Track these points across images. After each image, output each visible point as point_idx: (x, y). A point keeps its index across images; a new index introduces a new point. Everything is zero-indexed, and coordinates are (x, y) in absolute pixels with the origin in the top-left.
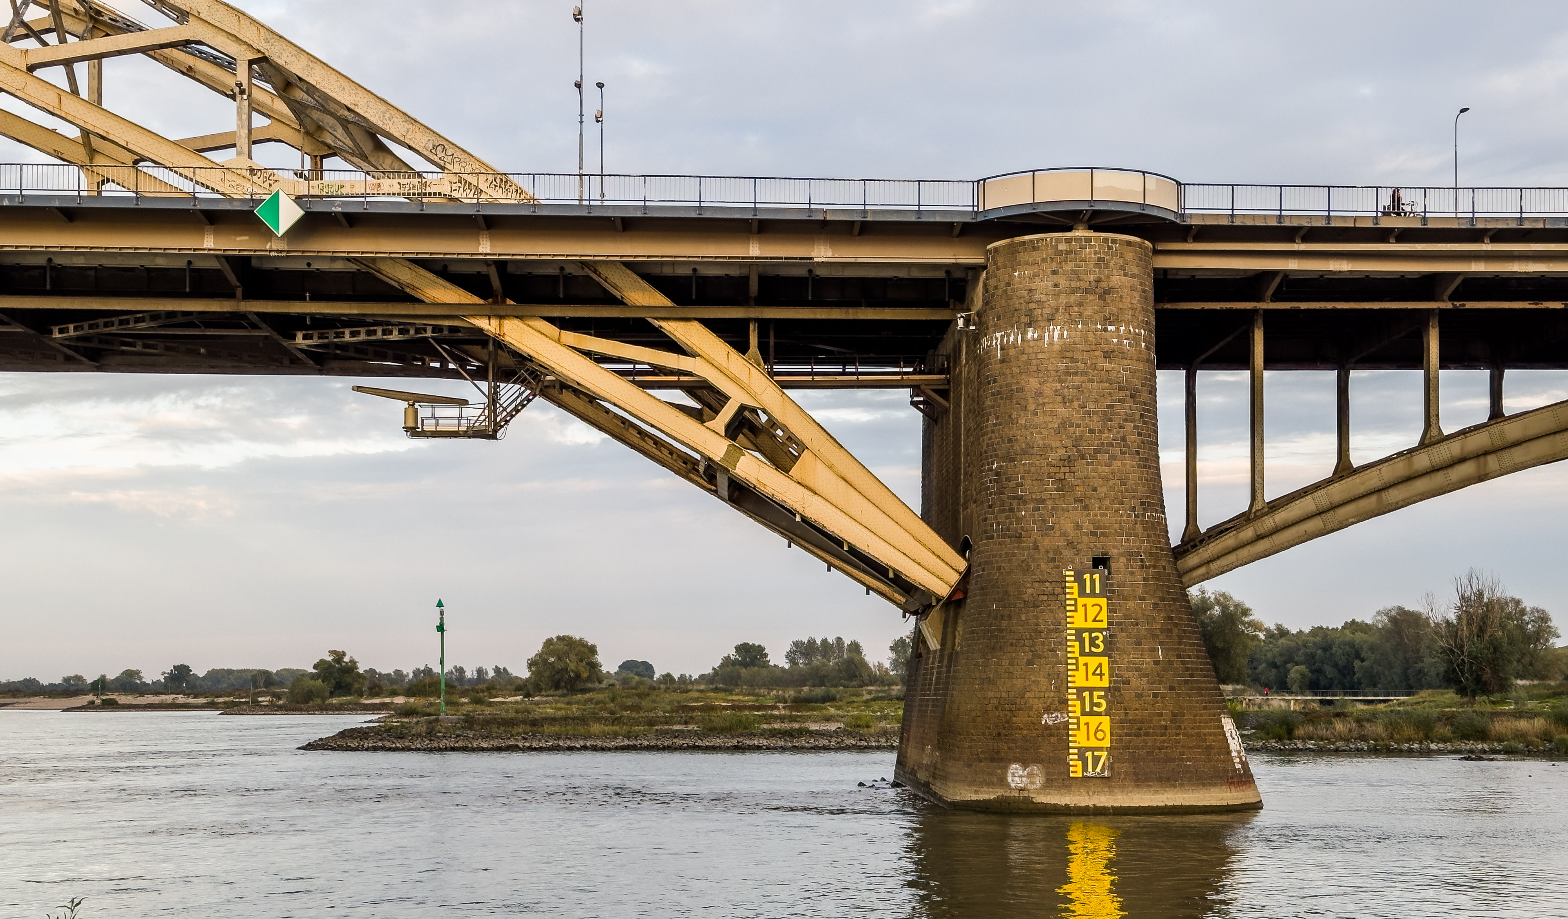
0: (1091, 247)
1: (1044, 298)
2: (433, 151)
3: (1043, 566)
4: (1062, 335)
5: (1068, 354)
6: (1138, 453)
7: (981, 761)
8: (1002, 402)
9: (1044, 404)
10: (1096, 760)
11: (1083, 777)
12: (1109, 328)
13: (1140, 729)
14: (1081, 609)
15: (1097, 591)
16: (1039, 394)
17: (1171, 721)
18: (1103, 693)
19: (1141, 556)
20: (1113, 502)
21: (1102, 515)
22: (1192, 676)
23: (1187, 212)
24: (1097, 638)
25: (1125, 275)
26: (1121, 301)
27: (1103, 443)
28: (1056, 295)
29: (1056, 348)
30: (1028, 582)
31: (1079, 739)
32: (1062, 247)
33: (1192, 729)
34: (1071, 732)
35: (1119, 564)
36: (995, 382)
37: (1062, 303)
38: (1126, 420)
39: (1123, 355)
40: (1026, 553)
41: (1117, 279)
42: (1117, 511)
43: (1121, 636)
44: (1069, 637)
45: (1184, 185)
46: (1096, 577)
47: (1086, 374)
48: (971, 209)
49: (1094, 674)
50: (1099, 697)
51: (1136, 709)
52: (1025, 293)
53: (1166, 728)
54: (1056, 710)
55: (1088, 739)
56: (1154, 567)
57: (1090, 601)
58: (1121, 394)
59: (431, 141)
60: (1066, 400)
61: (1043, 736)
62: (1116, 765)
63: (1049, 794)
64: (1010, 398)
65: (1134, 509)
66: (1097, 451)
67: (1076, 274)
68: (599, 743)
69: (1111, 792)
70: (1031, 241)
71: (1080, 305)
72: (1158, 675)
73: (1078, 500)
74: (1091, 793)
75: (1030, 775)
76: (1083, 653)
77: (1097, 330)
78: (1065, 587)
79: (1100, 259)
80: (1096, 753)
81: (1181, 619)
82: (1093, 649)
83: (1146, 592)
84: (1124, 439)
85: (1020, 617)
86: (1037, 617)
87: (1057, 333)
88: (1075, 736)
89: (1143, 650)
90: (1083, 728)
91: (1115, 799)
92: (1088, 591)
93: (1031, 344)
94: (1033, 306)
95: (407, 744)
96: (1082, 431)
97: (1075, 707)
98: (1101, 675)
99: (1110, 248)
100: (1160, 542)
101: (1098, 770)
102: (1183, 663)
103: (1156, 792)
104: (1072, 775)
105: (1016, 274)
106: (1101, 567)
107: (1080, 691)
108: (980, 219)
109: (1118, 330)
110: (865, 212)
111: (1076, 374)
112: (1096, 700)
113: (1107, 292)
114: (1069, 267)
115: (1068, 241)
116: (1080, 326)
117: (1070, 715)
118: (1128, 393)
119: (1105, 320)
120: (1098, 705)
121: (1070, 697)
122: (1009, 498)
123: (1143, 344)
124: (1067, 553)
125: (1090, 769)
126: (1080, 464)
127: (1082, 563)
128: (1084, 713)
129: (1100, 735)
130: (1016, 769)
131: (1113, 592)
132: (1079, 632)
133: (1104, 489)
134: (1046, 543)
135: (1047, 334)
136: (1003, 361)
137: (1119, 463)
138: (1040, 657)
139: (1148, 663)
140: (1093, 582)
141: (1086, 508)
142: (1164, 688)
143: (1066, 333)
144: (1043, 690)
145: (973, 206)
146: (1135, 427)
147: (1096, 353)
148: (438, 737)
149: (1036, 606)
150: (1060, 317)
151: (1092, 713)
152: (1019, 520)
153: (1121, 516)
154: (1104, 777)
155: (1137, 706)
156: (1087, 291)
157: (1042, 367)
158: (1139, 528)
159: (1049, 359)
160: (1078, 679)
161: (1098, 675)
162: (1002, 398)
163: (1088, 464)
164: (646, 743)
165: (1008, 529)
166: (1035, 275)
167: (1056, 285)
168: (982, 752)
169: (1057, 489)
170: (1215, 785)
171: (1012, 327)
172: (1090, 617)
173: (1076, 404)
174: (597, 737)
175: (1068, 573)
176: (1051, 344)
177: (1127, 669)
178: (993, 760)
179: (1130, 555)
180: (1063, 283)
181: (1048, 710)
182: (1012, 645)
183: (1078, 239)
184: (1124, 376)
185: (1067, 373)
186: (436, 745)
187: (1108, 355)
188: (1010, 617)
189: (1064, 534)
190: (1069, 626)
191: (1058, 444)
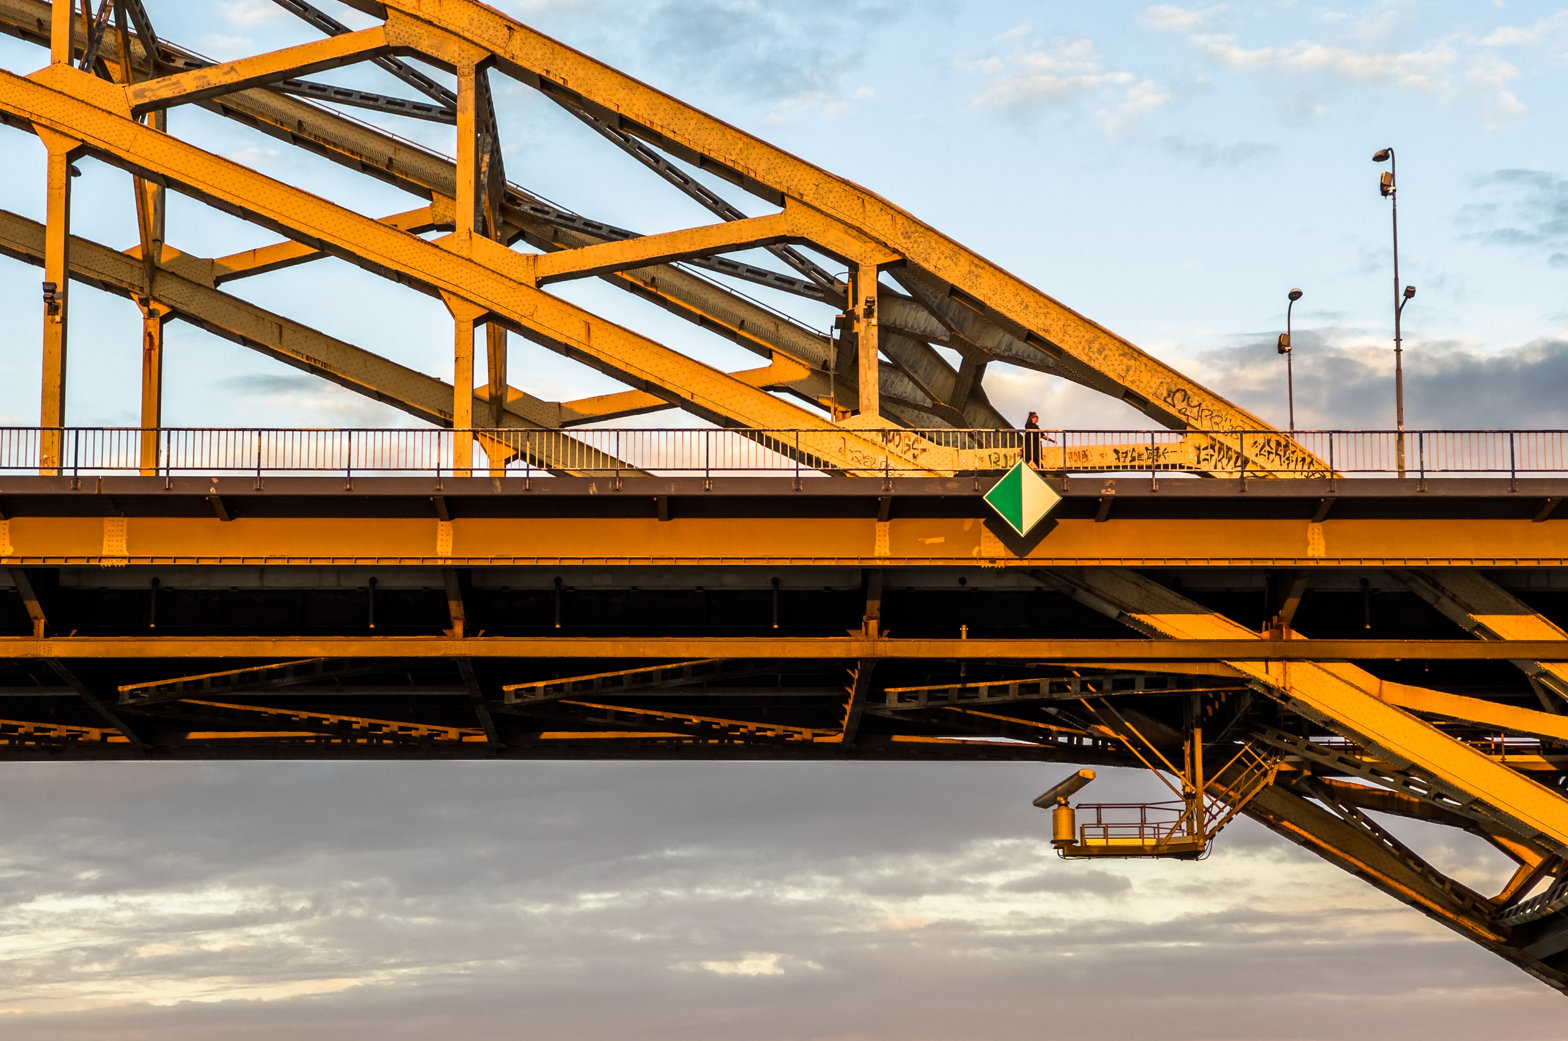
2: (1169, 400)
59: (1165, 385)
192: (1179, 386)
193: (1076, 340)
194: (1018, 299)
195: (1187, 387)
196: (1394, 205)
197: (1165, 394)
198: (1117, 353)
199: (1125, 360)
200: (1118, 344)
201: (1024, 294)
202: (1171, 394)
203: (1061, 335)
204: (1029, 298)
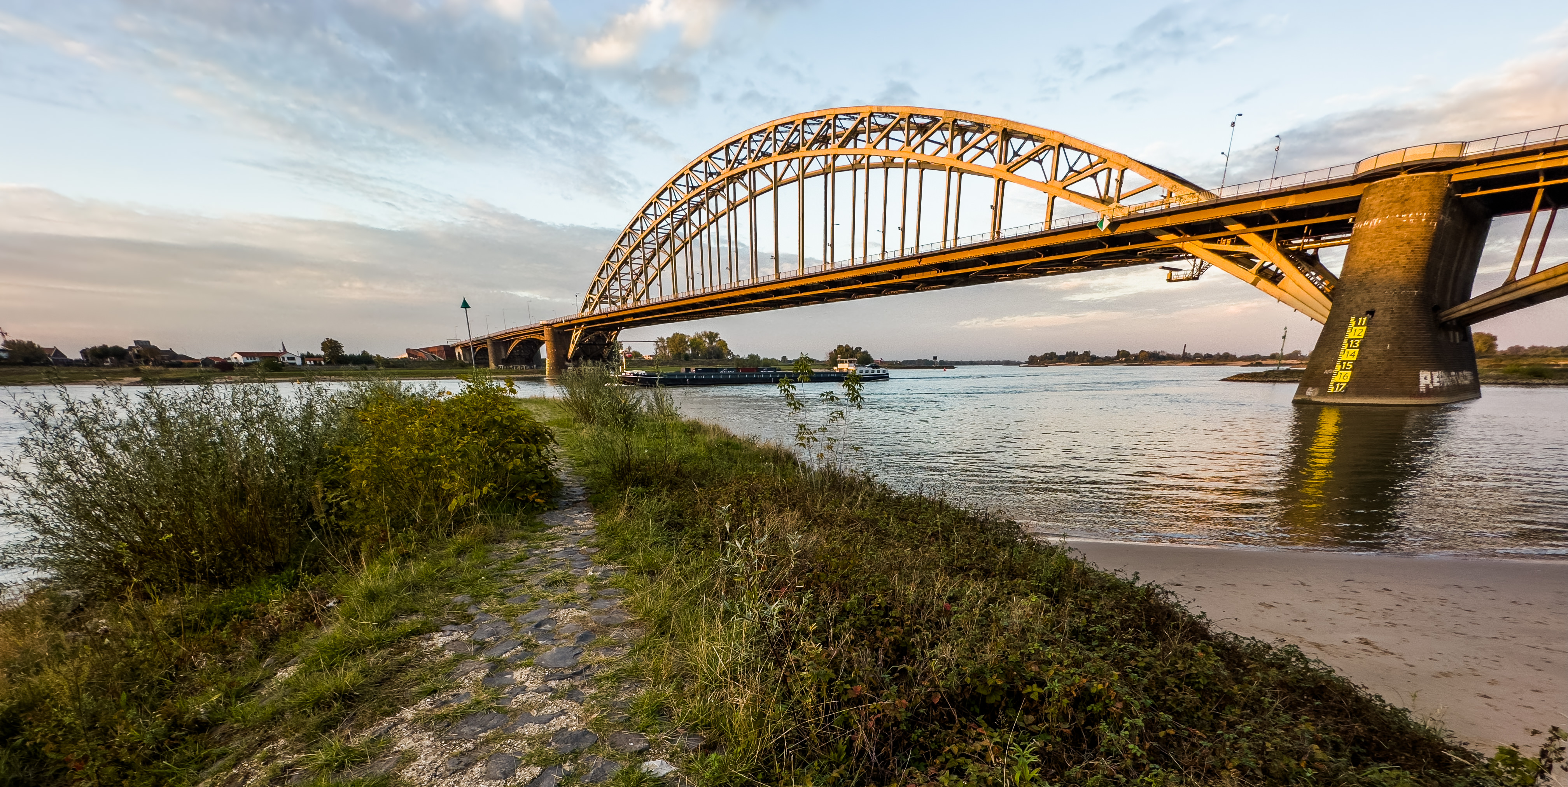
0: (1404, 181)
1: (1374, 207)
3: (1344, 315)
4: (1379, 222)
5: (1379, 230)
6: (1405, 267)
9: (1362, 252)
10: (1341, 386)
11: (1334, 392)
12: (1404, 216)
14: (1354, 331)
15: (1364, 324)
18: (1353, 362)
19: (1392, 309)
20: (1383, 288)
21: (1378, 294)
23: (1468, 155)
24: (1357, 342)
25: (1421, 190)
26: (1414, 203)
27: (1385, 265)
29: (1374, 227)
30: (1338, 321)
31: (1337, 379)
32: (1392, 183)
34: (1334, 376)
35: (1380, 313)
39: (1408, 226)
40: (1340, 311)
41: (1415, 193)
42: (1384, 292)
43: (1369, 341)
44: (1344, 342)
46: (1365, 318)
47: (1384, 237)
48: (1352, 175)
49: (1351, 355)
50: (1351, 364)
52: (1371, 205)
53: (1380, 375)
54: (1330, 368)
55: (1340, 379)
57: (1359, 328)
58: (1402, 243)
60: (1372, 249)
61: (1323, 378)
62: (1351, 388)
63: (1321, 398)
65: (1394, 291)
66: (1381, 269)
67: (1392, 195)
70: (1382, 182)
71: (1390, 208)
72: (1384, 355)
73: (1365, 289)
74: (1339, 398)
75: (1314, 391)
76: (1349, 347)
77: (1395, 218)
78: (1350, 323)
79: (1406, 187)
82: (1354, 346)
83: (1391, 323)
84: (1397, 262)
85: (1330, 335)
86: (1335, 335)
87: (1376, 221)
89: (1378, 346)
90: (1339, 374)
91: (1345, 400)
92: (1359, 324)
93: (1368, 226)
94: (1368, 212)
96: (1374, 261)
97: (1338, 367)
98: (1355, 355)
99: (1416, 179)
101: (1342, 390)
104: (1330, 392)
105: (1374, 196)
106: (1370, 314)
107: (1343, 361)
108: (1356, 178)
109: (1408, 216)
111: (1380, 238)
112: (1348, 365)
113: (1406, 200)
114: (1388, 193)
115: (1396, 180)
116: (1387, 217)
117: (1337, 370)
118: (1406, 242)
119: (1402, 213)
121: (1339, 364)
123: (1424, 220)
124: (1355, 310)
125: (1337, 389)
126: (1369, 275)
127: (1361, 313)
128: (1341, 369)
129: (1347, 377)
130: (1310, 389)
131: (1371, 324)
132: (1350, 340)
133: (1380, 284)
134: (1348, 306)
135: (1372, 222)
137: (1391, 272)
138: (1331, 349)
139: (1380, 351)
140: (1363, 320)
141: (1369, 292)
142: (1385, 360)
144: (1331, 361)
146: (1407, 256)
147: (1391, 228)
149: (1336, 330)
150: (1377, 215)
151: (1345, 369)
152: (1341, 298)
153: (1386, 294)
154: (1346, 392)
155: (1368, 367)
156: (1393, 202)
157: (1366, 237)
158: (1395, 298)
159: (1370, 233)
160: (1344, 357)
163: (1374, 274)
165: (1337, 302)
166: (1377, 197)
167: (1381, 201)
169: (1358, 286)
171: (1360, 221)
172: (1357, 333)
173: (1376, 250)
175: (1351, 318)
177: (1368, 353)
178: (1305, 386)
179: (1386, 309)
180: (1385, 199)
182: (1324, 345)
183: (1399, 179)
184: (1406, 235)
187: (1398, 228)
188: (1326, 335)
189: (1356, 303)
191: (1364, 267)
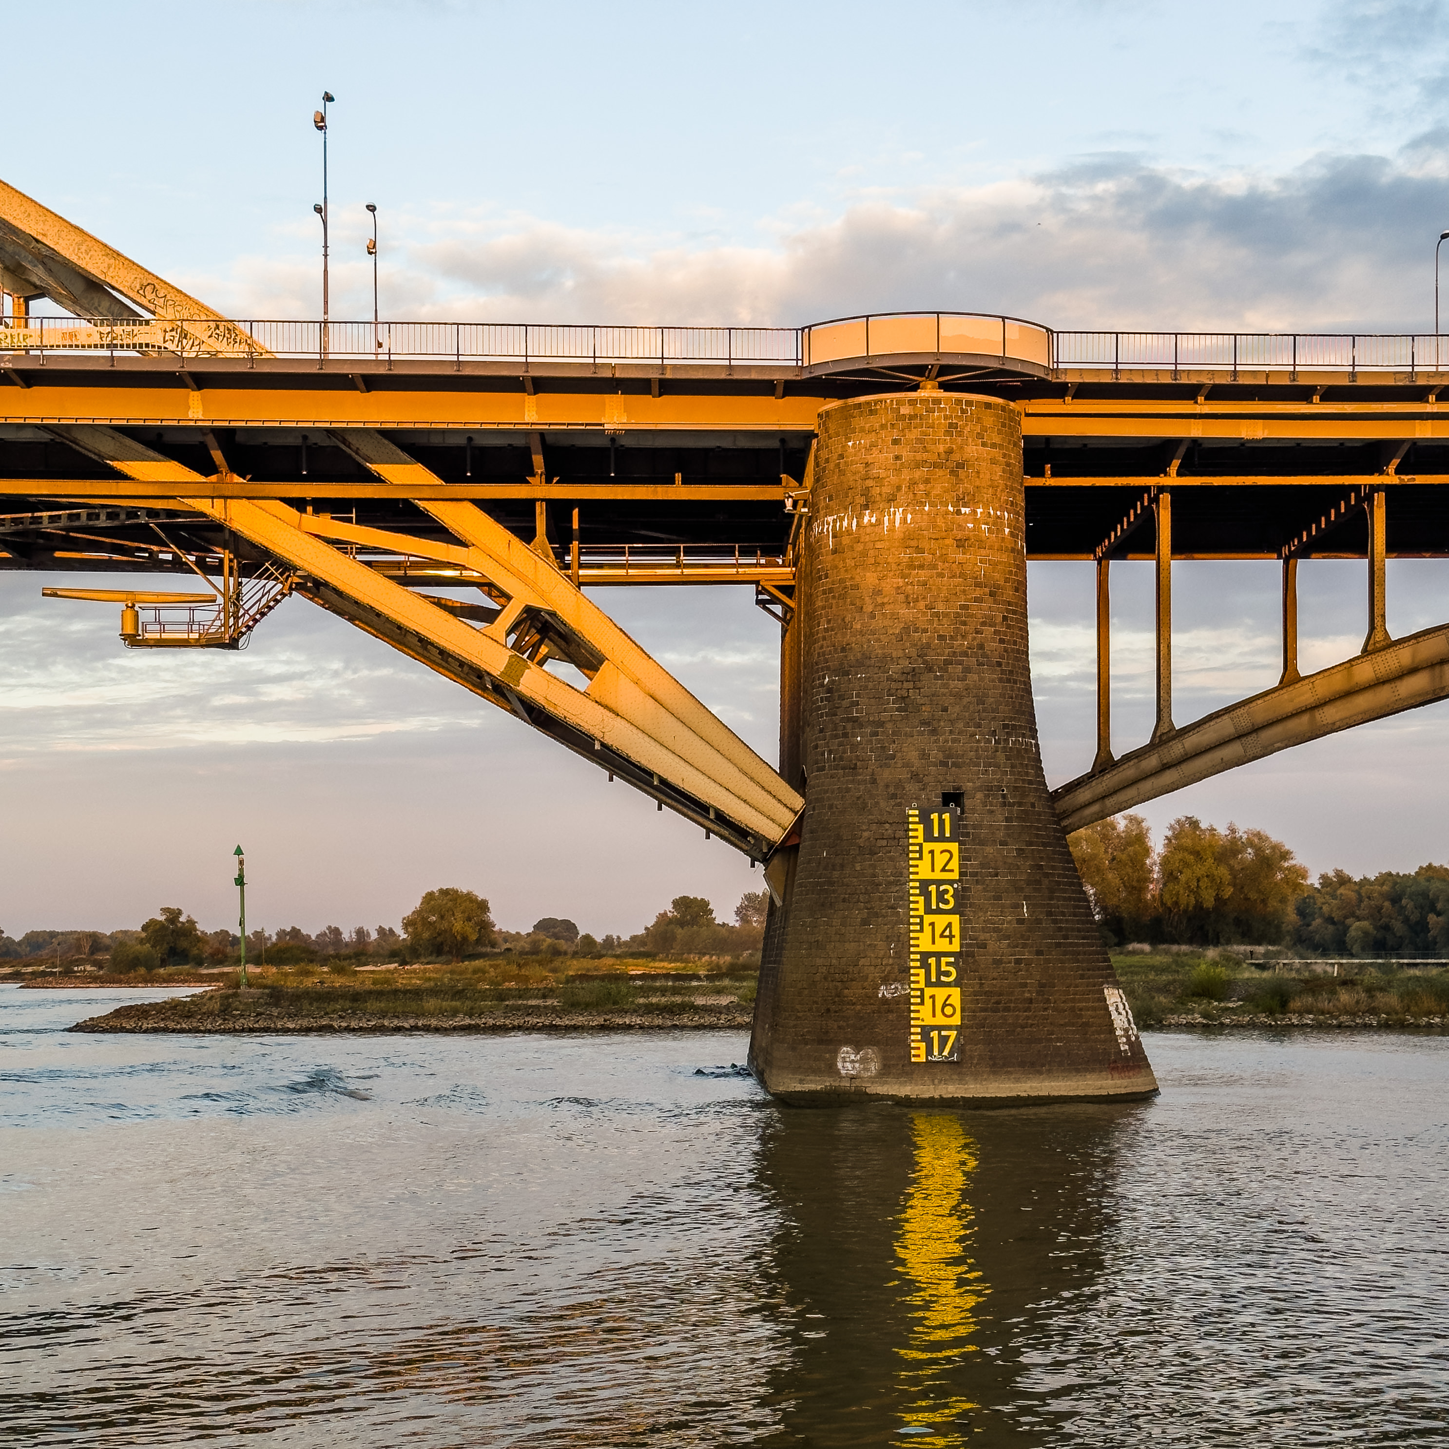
0: (940, 410)
1: (882, 473)
2: (141, 292)
3: (883, 804)
4: (905, 519)
5: (913, 543)
6: (999, 664)
7: (807, 1044)
8: (834, 601)
9: (883, 604)
10: (943, 1040)
11: (928, 1061)
12: (963, 510)
13: (998, 1003)
14: (927, 856)
15: (948, 835)
16: (878, 592)
17: (1038, 993)
18: (952, 959)
19: (1003, 791)
20: (967, 725)
21: (954, 741)
22: (1066, 937)
23: (1061, 366)
24: (947, 891)
25: (984, 445)
26: (978, 477)
27: (955, 652)
28: (898, 471)
29: (898, 535)
30: (863, 823)
31: (923, 1015)
32: (905, 410)
33: (1064, 1002)
34: (912, 1008)
35: (974, 801)
36: (826, 577)
37: (904, 479)
38: (983, 624)
39: (981, 544)
40: (862, 787)
41: (973, 450)
42: (973, 735)
43: (976, 890)
44: (912, 891)
45: (1058, 333)
46: (946, 816)
47: (934, 567)
48: (794, 363)
49: (942, 936)
50: (948, 964)
51: (994, 979)
52: (860, 467)
53: (1031, 1001)
54: (895, 980)
55: (934, 1016)
56: (1020, 804)
57: (938, 847)
58: (978, 592)
59: (138, 280)
60: (910, 599)
61: (879, 1012)
62: (968, 1047)
63: (886, 1083)
64: (843, 597)
65: (994, 733)
66: (947, 663)
67: (922, 444)
68: (434, 1022)
69: (961, 1081)
70: (868, 403)
71: (927, 481)
72: (1022, 937)
73: (924, 723)
74: (936, 1081)
75: (863, 1061)
76: (929, 910)
77: (947, 512)
78: (908, 830)
79: (951, 425)
80: (943, 1033)
81: (1053, 868)
82: (941, 906)
83: (1009, 835)
84: (981, 646)
85: (854, 866)
86: (874, 867)
87: (898, 516)
88: (918, 1011)
89: (1003, 906)
90: (928, 1002)
91: (966, 1089)
92: (936, 835)
93: (868, 530)
94: (869, 483)
95: (195, 1025)
96: (930, 638)
97: (918, 976)
98: (951, 937)
99: (963, 411)
100: (1027, 774)
101: (946, 1053)
102: (1055, 922)
103: (1017, 1080)
104: (913, 1060)
105: (850, 444)
106: (952, 805)
107: (925, 956)
108: (806, 376)
109: (974, 512)
110: (663, 367)
111: (921, 567)
112: (944, 968)
113: (960, 466)
114: (913, 435)
115: (912, 402)
116: (927, 508)
117: (912, 986)
118: (987, 590)
119: (958, 500)
120: (947, 974)
121: (912, 964)
122: (842, 720)
123: (1007, 530)
124: (911, 788)
125: (936, 1052)
126: (927, 678)
127: (928, 799)
128: (929, 983)
129: (948, 1010)
130: (847, 1053)
131: (967, 835)
132: (925, 884)
133: (957, 709)
134: (886, 775)
135: (886, 518)
136: (835, 551)
137: (976, 677)
138: (877, 915)
139: (1009, 922)
140: (942, 822)
141: (934, 732)
142: (1030, 952)
143: (909, 516)
144: (880, 955)
145: (797, 360)
146: (996, 632)
147: (947, 542)
148: (234, 1016)
149: (873, 853)
150: (901, 497)
151: (939, 984)
152: (854, 747)
153: (978, 741)
154: (953, 1062)
155: (995, 974)
156: (935, 465)
157: (880, 559)
158: (1001, 757)
159: (889, 549)
160: (923, 942)
161: (946, 937)
162: (834, 597)
163: (937, 678)
164: (491, 1022)
165: (841, 759)
166: (873, 445)
167: (897, 458)
168: (808, 1032)
169: (898, 710)
170: (1093, 1071)
171: (846, 509)
172: (939, 866)
173: (922, 604)
174: (432, 1015)
175: (911, 812)
176: (892, 529)
177: (983, 930)
178: (820, 1042)
179: (989, 789)
180: (906, 454)
181: (886, 981)
182: (844, 900)
183: (924, 401)
184: (982, 570)
185: (911, 567)
186: (231, 1025)
187: (961, 543)
188: (842, 866)
189: (907, 765)
190: (911, 877)
191: (900, 653)
192: (149, 281)
193: (68, 242)
194: (23, 209)
195: (155, 282)
196: (325, 138)
197: (138, 287)
198: (100, 254)
199: (107, 259)
200: (101, 246)
201: (27, 205)
202: (143, 287)
203: (56, 239)
204: (32, 209)
